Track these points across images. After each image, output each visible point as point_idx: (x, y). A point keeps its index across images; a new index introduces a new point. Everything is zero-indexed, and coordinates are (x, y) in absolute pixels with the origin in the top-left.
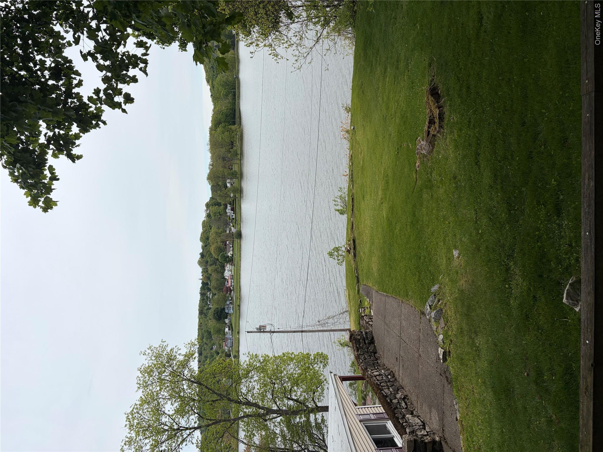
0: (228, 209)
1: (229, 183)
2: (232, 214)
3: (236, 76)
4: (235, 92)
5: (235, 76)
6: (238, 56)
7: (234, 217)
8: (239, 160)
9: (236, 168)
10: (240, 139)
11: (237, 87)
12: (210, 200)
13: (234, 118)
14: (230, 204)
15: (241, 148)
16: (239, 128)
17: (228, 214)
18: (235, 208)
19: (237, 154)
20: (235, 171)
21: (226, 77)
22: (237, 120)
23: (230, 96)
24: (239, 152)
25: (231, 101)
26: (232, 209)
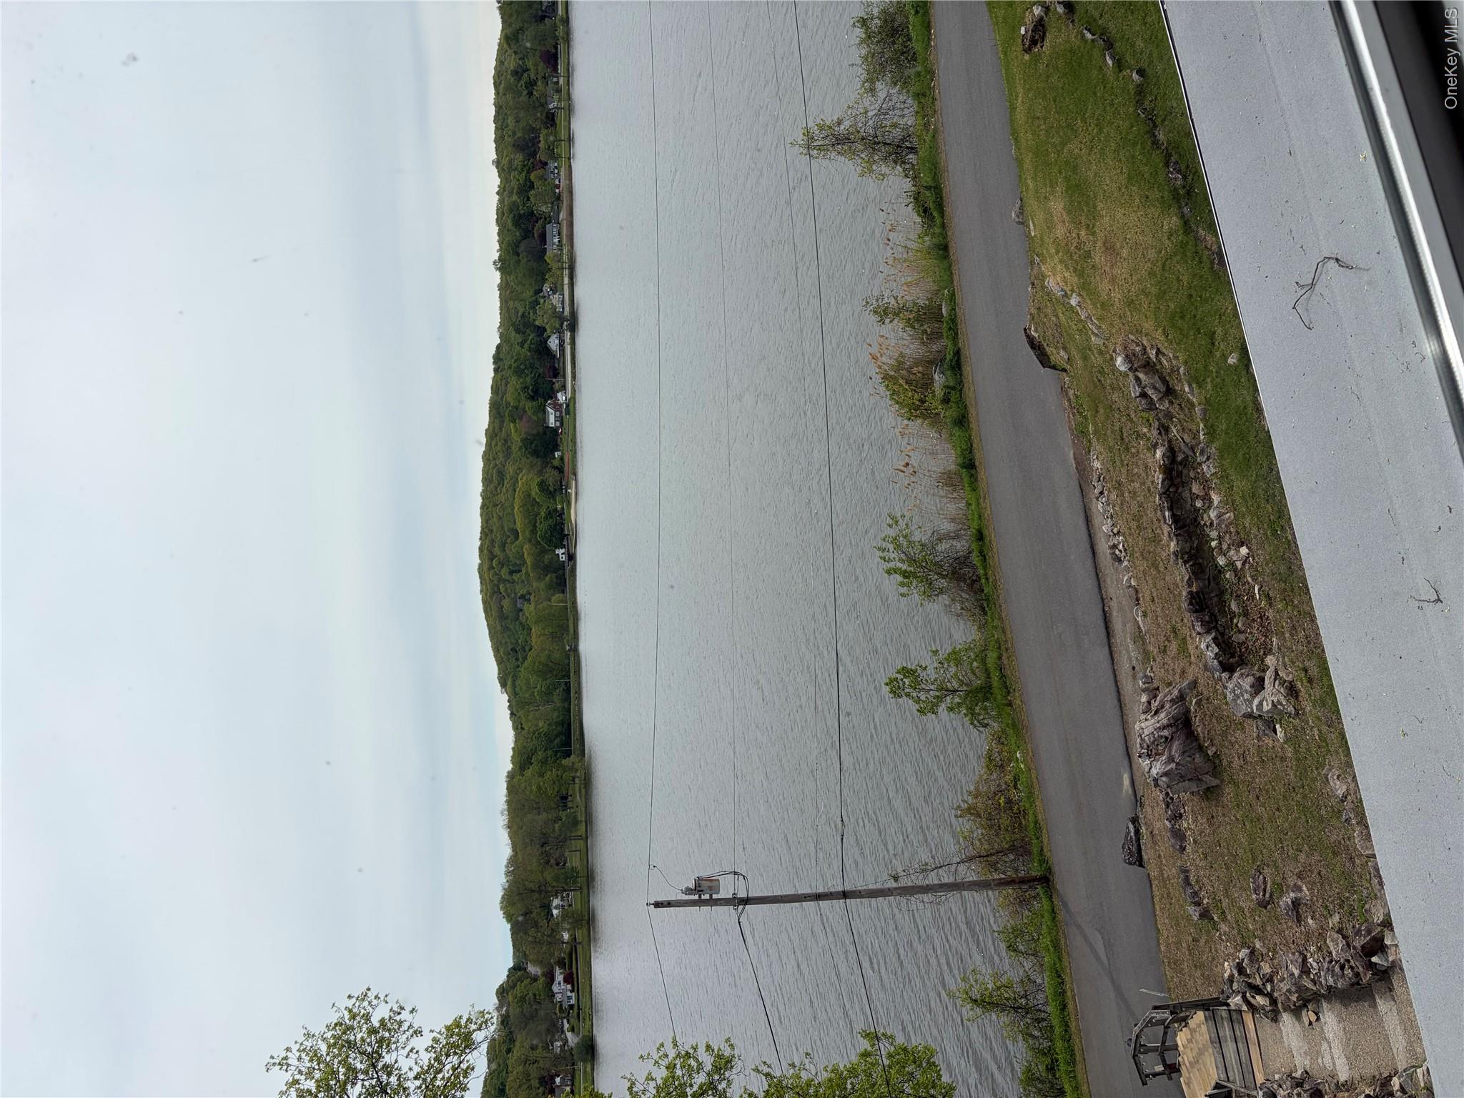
0: (556, 982)
1: (556, 908)
2: (569, 994)
3: (571, 647)
4: (568, 685)
5: (567, 648)
6: (574, 603)
7: (573, 1002)
8: (582, 839)
9: (574, 861)
10: (582, 786)
11: (572, 671)
12: (507, 976)
13: (567, 743)
14: (561, 963)
15: (586, 807)
16: (579, 762)
17: (558, 997)
18: (575, 976)
19: (575, 823)
20: (573, 868)
21: (547, 652)
22: (575, 746)
23: (557, 696)
24: (581, 817)
25: (558, 705)
26: (569, 979)
